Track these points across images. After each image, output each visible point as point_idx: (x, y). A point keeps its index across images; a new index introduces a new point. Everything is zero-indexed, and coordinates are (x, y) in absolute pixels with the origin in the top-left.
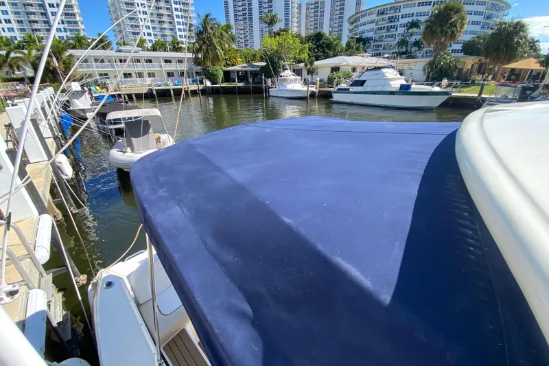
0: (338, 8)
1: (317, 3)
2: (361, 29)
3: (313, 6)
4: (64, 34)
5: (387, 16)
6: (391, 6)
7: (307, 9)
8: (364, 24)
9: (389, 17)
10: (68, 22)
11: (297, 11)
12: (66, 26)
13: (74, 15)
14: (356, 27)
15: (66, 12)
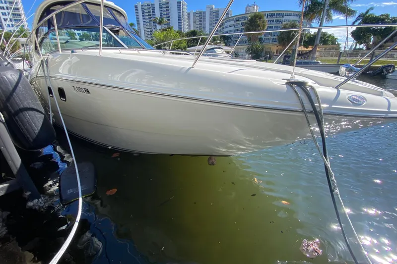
0: (215, 17)
1: (201, 13)
2: (226, 30)
3: (198, 15)
4: (12, 29)
5: (241, 22)
6: (243, 16)
7: (194, 16)
8: (226, 27)
9: (242, 23)
10: (15, 20)
11: (187, 17)
12: (13, 23)
13: (20, 15)
14: (223, 28)
15: (14, 12)
